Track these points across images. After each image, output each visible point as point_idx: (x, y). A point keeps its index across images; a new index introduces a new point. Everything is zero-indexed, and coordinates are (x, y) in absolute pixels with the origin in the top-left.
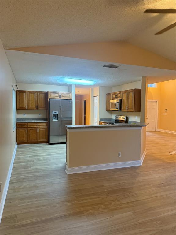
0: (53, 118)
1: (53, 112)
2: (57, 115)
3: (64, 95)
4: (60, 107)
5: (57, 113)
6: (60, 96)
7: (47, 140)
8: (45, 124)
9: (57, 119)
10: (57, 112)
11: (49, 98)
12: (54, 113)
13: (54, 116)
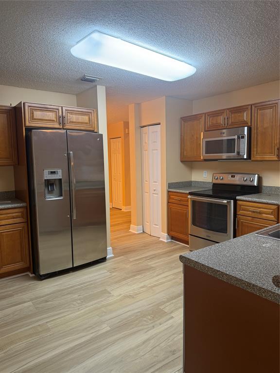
0: (46, 191)
1: (46, 172)
2: (57, 183)
3: (74, 118)
4: (68, 154)
5: (59, 176)
6: (62, 120)
7: (27, 265)
8: (16, 213)
9: (61, 195)
10: (60, 171)
11: (28, 124)
12: (47, 176)
13: (49, 183)
